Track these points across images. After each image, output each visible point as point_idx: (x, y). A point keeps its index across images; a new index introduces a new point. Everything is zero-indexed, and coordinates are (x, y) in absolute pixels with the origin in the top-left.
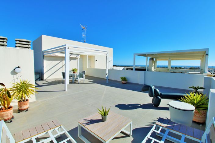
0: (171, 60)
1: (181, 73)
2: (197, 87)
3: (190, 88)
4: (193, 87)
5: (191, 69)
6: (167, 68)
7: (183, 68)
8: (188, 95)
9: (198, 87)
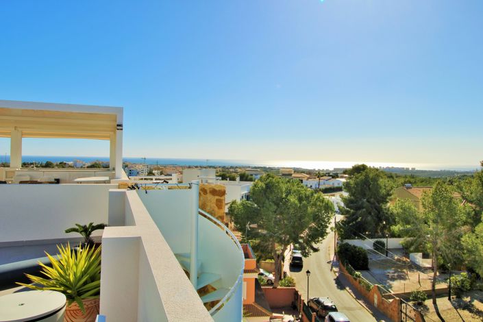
0: (23, 135)
1: (58, 181)
2: (88, 226)
3: (67, 232)
4: (77, 227)
5: (92, 166)
6: (9, 166)
7: (70, 166)
8: (52, 259)
9: (91, 224)
